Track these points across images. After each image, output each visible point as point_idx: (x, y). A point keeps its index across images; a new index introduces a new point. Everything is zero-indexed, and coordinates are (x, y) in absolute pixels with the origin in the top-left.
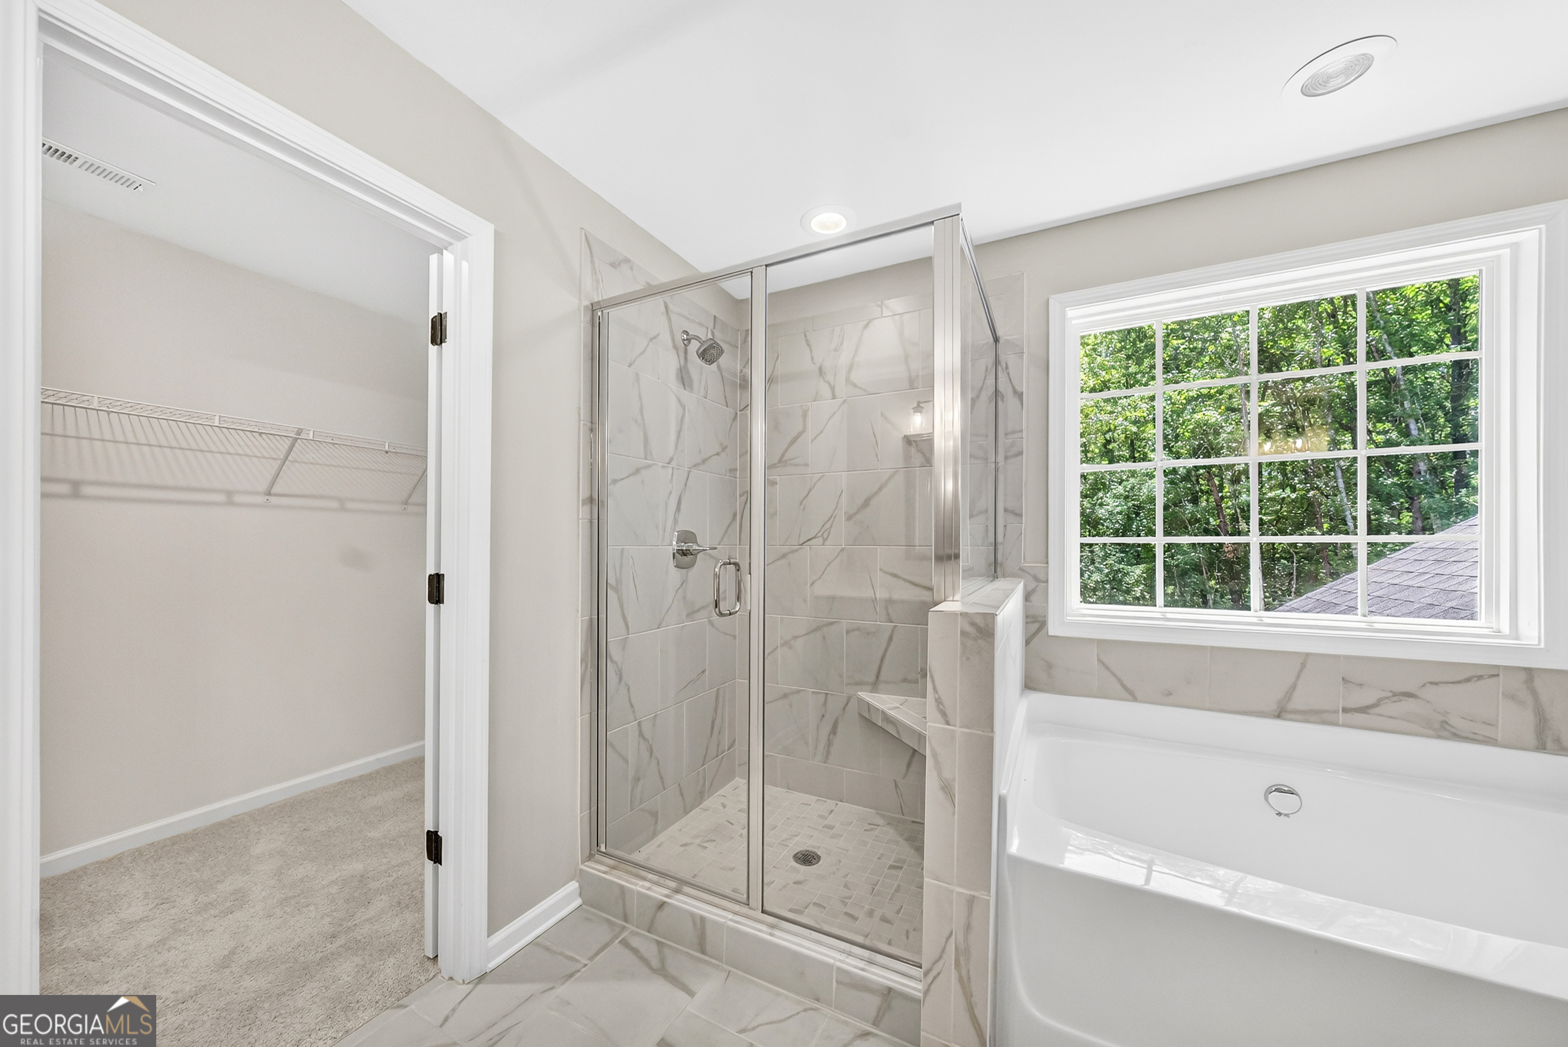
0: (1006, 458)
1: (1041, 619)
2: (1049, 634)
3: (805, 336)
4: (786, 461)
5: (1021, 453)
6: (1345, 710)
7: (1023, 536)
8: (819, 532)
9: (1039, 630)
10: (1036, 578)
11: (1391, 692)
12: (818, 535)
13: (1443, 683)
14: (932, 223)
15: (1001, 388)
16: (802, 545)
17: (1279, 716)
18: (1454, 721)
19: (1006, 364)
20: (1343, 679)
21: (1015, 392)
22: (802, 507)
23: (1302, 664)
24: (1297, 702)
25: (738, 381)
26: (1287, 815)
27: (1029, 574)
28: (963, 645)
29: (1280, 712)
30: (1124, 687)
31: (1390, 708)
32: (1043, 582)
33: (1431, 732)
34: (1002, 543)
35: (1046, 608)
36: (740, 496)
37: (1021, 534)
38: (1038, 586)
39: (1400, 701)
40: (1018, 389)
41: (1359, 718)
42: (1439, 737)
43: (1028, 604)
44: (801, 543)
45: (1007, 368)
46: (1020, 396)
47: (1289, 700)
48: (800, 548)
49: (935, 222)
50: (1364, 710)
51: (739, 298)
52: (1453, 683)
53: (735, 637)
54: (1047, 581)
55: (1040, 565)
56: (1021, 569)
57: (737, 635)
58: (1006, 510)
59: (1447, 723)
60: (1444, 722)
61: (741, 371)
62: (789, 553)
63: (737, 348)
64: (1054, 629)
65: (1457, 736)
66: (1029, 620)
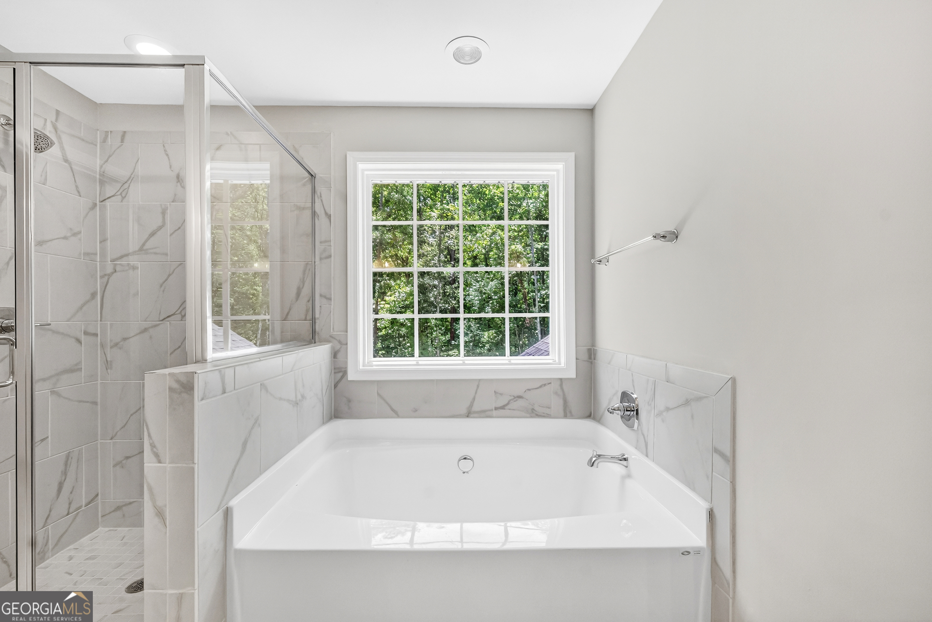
0: (321, 259)
1: (343, 370)
2: (348, 380)
3: (164, 146)
4: (147, 250)
5: (330, 256)
6: (496, 409)
7: (332, 313)
8: (178, 310)
9: (342, 377)
10: (340, 342)
11: (513, 396)
12: (177, 313)
13: (533, 389)
14: (183, 65)
15: (317, 210)
16: (162, 320)
17: (468, 417)
18: (537, 408)
19: (320, 194)
20: (495, 392)
21: (326, 213)
22: (162, 288)
23: (477, 385)
24: (476, 408)
25: (98, 176)
26: (467, 472)
27: (336, 339)
28: (170, 397)
29: (469, 414)
30: (393, 410)
31: (514, 405)
32: (344, 345)
33: (528, 415)
34: (318, 319)
35: (346, 363)
36: (102, 277)
37: (331, 312)
38: (341, 347)
39: (517, 400)
40: (329, 213)
41: (501, 412)
42: (531, 417)
43: (336, 359)
44: (161, 319)
45: (321, 196)
46: (329, 216)
47: (472, 407)
48: (162, 323)
49: (185, 66)
50: (503, 408)
51: (98, 102)
52: (536, 389)
53: (95, 403)
54: (347, 344)
55: (343, 333)
56: (331, 336)
57: (99, 401)
58: (321, 295)
59: (534, 410)
60: (533, 409)
61: (101, 167)
62: (150, 328)
63: (96, 145)
64: (351, 376)
65: (538, 416)
66: (336, 371)
